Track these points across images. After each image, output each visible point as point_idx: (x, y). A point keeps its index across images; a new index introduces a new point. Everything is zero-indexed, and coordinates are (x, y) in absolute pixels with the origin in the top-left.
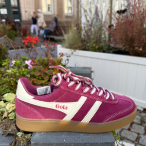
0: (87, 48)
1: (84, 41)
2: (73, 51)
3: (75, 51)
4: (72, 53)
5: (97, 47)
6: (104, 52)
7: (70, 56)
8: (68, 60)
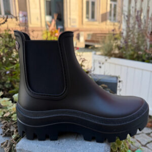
0: (124, 56)
1: (121, 48)
2: (107, 58)
3: (109, 58)
4: (106, 60)
5: (135, 55)
6: (143, 61)
7: (103, 63)
8: (100, 67)
